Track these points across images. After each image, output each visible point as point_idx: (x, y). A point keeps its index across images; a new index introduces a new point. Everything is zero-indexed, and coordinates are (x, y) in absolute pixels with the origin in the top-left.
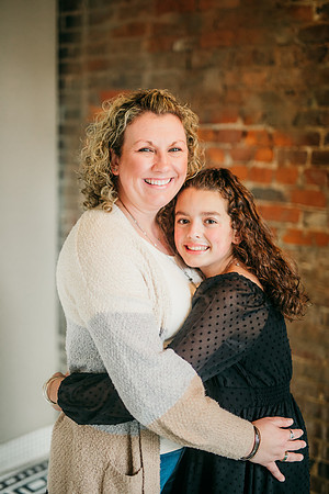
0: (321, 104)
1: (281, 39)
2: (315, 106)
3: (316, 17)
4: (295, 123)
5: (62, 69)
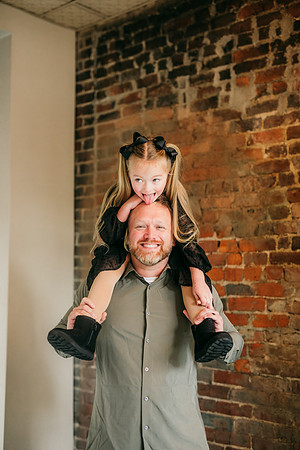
0: (274, 218)
1: (241, 173)
2: (269, 220)
3: (266, 156)
4: (256, 234)
5: (77, 204)
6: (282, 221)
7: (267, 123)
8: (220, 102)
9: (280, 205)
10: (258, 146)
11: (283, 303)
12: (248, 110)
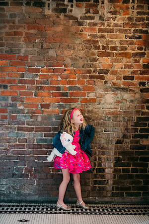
0: (91, 62)
1: (77, 42)
2: (89, 62)
3: (88, 37)
4: (83, 67)
6: (95, 63)
7: (89, 24)
8: (68, 11)
9: (94, 57)
10: (85, 33)
11: (94, 94)
12: (81, 17)
